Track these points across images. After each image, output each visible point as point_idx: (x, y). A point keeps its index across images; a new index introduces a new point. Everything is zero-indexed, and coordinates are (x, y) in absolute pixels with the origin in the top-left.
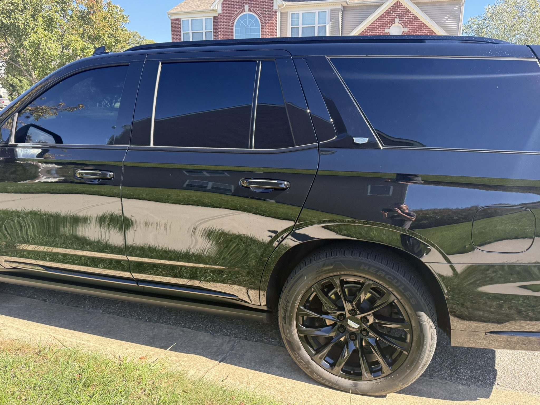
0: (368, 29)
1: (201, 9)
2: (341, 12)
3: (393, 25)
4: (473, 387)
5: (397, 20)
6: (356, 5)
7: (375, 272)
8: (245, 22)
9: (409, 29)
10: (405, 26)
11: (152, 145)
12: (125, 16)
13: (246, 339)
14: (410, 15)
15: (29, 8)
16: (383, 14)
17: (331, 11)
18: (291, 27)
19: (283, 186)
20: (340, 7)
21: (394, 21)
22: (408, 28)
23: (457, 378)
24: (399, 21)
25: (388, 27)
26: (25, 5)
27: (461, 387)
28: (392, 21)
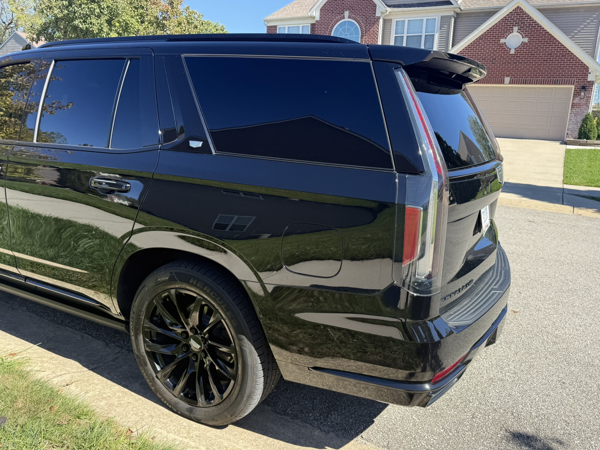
0: (480, 39)
1: (299, 15)
2: (453, 19)
3: (511, 35)
4: (332, 434)
5: (516, 29)
6: (472, 11)
8: (344, 30)
9: (530, 40)
10: (525, 36)
11: (35, 141)
14: (532, 22)
15: (105, 13)
16: (499, 22)
17: (441, 18)
18: (395, 35)
19: (124, 188)
20: (452, 13)
21: (512, 30)
22: (529, 38)
23: (321, 423)
24: (519, 29)
25: (504, 36)
26: (102, 10)
27: (317, 433)
28: (510, 30)
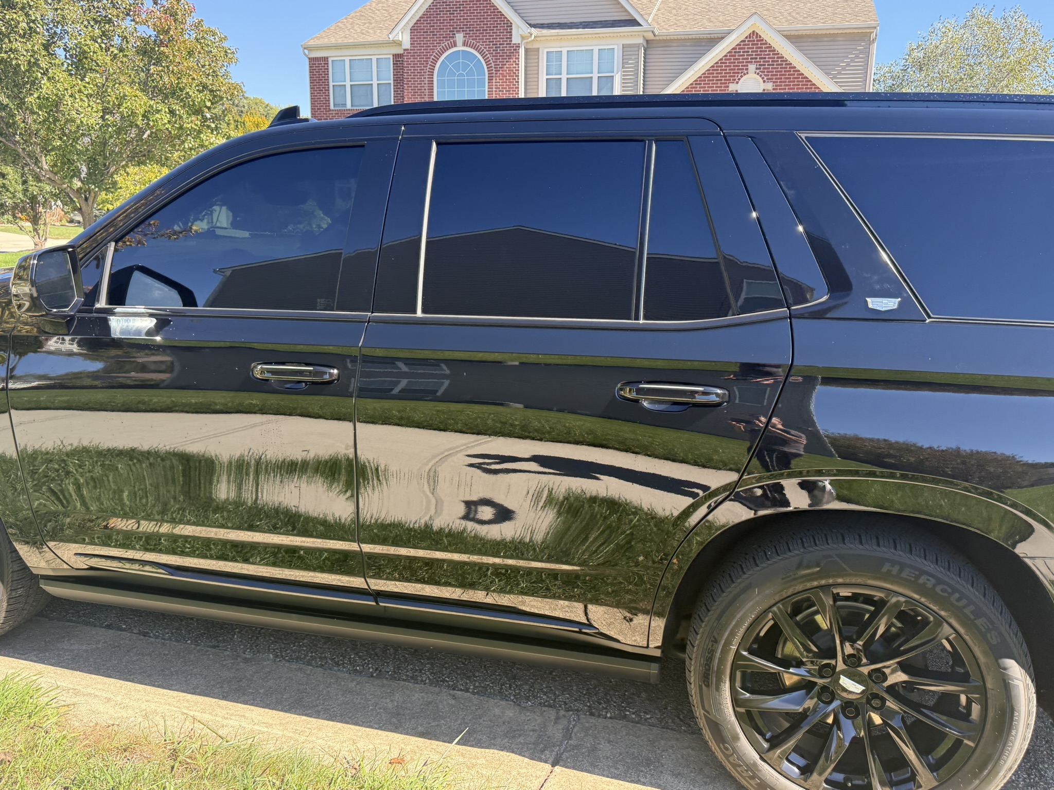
0: (696, 84)
1: (369, 39)
2: (643, 51)
3: (745, 77)
5: (752, 67)
6: (672, 37)
7: (913, 579)
8: (457, 66)
9: (776, 86)
10: (767, 79)
11: (419, 313)
12: (230, 49)
13: (592, 714)
14: (778, 58)
16: (726, 56)
17: (623, 48)
18: (545, 77)
19: (713, 398)
20: (640, 41)
21: (747, 69)
22: (774, 82)
24: (757, 69)
25: (735, 80)
26: (32, 25)
28: (743, 69)
